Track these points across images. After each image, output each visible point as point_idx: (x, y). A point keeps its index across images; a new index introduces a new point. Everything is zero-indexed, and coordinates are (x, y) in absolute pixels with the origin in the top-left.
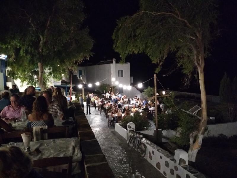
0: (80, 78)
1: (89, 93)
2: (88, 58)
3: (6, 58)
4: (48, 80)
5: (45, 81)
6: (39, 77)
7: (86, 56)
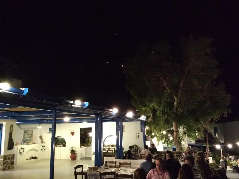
0: (216, 136)
1: (228, 155)
2: (225, 115)
3: (146, 119)
4: (183, 140)
5: (180, 141)
6: (174, 136)
7: (223, 113)
